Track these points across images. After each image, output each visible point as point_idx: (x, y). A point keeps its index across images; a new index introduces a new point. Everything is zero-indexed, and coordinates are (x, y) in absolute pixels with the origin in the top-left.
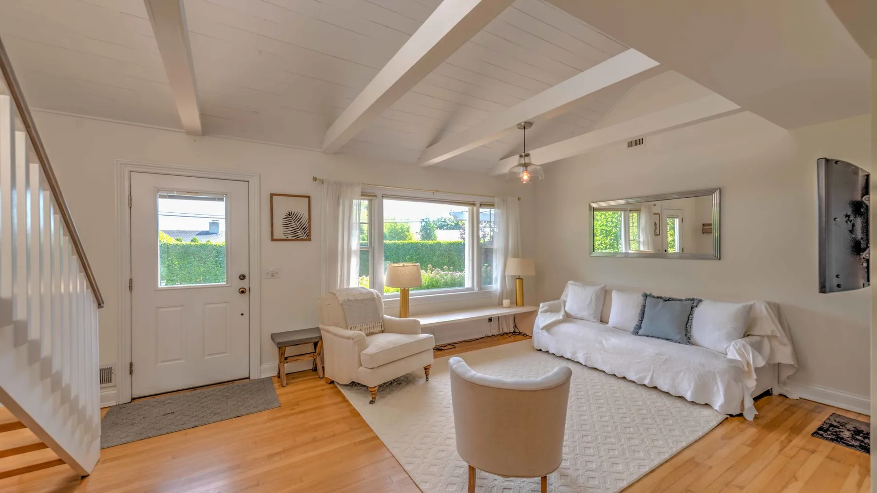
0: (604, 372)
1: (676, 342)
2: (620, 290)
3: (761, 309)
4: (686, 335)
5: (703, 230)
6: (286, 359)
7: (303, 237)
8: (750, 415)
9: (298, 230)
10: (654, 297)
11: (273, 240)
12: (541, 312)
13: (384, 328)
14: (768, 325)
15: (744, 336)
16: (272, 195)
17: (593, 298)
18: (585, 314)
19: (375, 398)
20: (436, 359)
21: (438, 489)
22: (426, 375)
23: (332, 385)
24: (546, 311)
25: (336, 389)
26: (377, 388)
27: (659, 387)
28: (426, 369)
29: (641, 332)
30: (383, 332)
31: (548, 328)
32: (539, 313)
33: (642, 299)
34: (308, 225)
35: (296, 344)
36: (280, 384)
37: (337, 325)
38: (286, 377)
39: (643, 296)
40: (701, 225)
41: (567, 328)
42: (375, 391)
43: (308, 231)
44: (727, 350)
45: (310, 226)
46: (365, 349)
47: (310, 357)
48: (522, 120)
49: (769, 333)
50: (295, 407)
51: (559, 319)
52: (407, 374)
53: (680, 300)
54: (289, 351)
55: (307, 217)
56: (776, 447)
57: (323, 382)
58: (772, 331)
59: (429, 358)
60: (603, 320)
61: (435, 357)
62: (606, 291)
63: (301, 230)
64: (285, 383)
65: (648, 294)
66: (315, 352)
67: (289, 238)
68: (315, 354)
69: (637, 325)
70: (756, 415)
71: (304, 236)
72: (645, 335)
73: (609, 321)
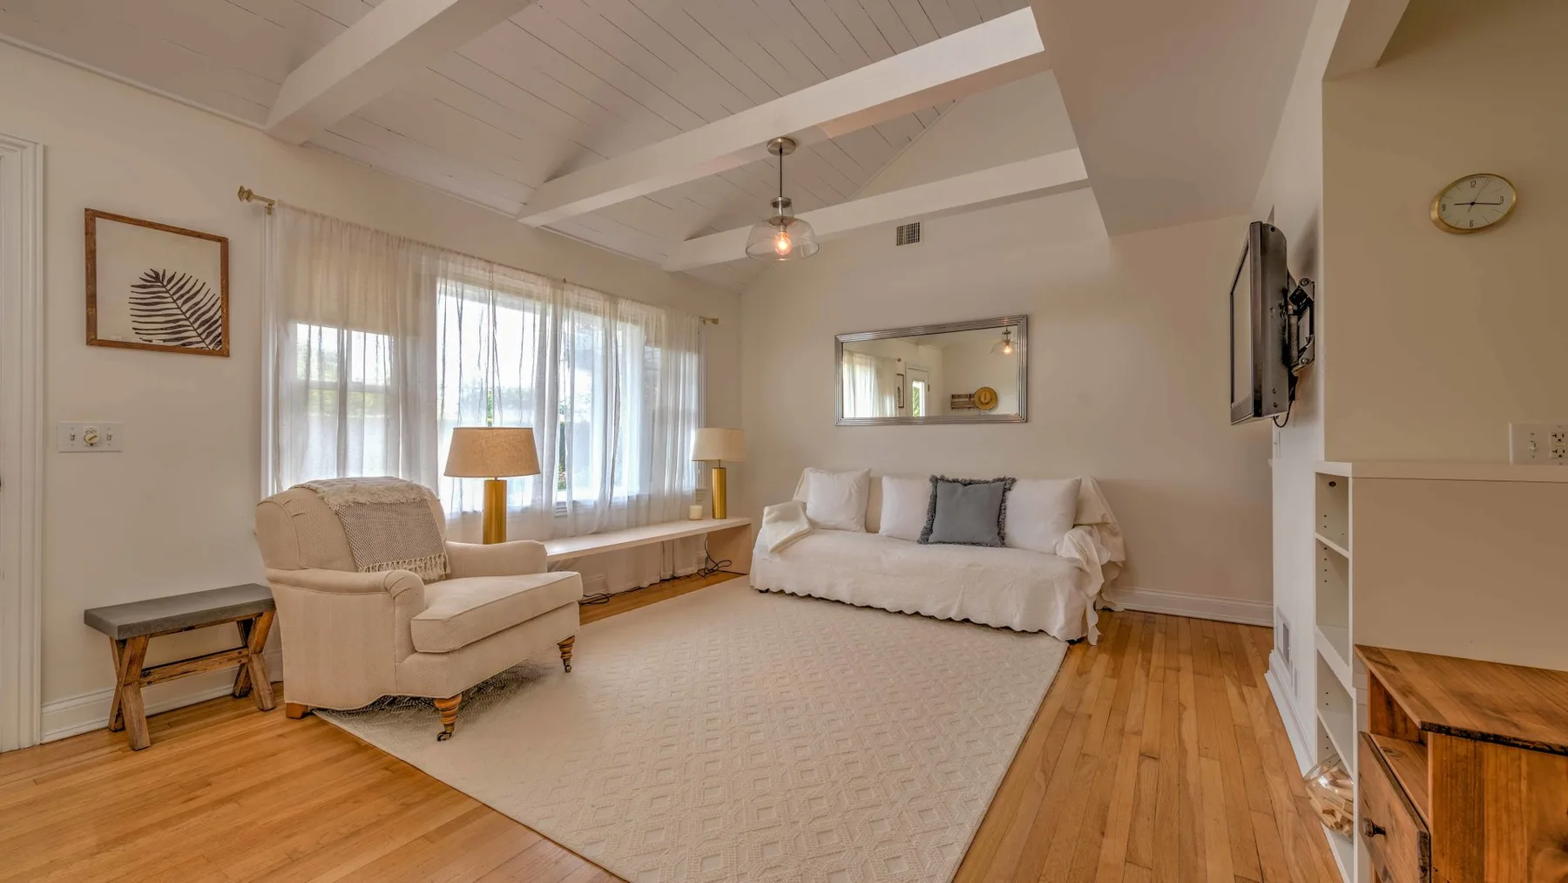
0: (884, 610)
1: (987, 545)
2: (894, 476)
3: (1088, 486)
4: (999, 534)
5: (952, 403)
6: (146, 673)
7: (203, 345)
8: (1093, 640)
9: (187, 323)
10: (948, 481)
11: (93, 340)
12: (768, 522)
13: (452, 570)
14: (1097, 510)
15: (1074, 526)
16: (92, 216)
17: (853, 491)
18: (841, 519)
19: (452, 724)
20: (584, 626)
21: (685, 876)
22: (564, 661)
23: (309, 721)
24: (776, 520)
25: (324, 728)
26: (460, 699)
27: (972, 620)
28: (565, 647)
29: (931, 538)
30: (448, 577)
31: (781, 549)
32: (763, 524)
33: (929, 485)
34: (219, 313)
35: (188, 625)
36: (125, 745)
37: (322, 565)
38: (148, 723)
39: (931, 480)
40: (950, 396)
41: (818, 542)
42: (454, 707)
43: (219, 330)
44: (1058, 547)
45: (226, 317)
46: (420, 612)
47: (230, 660)
48: (777, 133)
49: (1099, 520)
50: (199, 792)
51: (801, 530)
52: (516, 666)
53: (988, 482)
54: (157, 652)
55: (216, 290)
56: (1139, 674)
57: (279, 717)
58: (1103, 516)
59: (568, 622)
60: (870, 527)
61: (583, 621)
62: (871, 480)
63: (196, 326)
64: (145, 739)
65: (939, 477)
66: (246, 646)
67: (155, 342)
68: (245, 652)
69: (925, 528)
70: (1099, 636)
71: (208, 341)
72: (940, 542)
73: (879, 528)
